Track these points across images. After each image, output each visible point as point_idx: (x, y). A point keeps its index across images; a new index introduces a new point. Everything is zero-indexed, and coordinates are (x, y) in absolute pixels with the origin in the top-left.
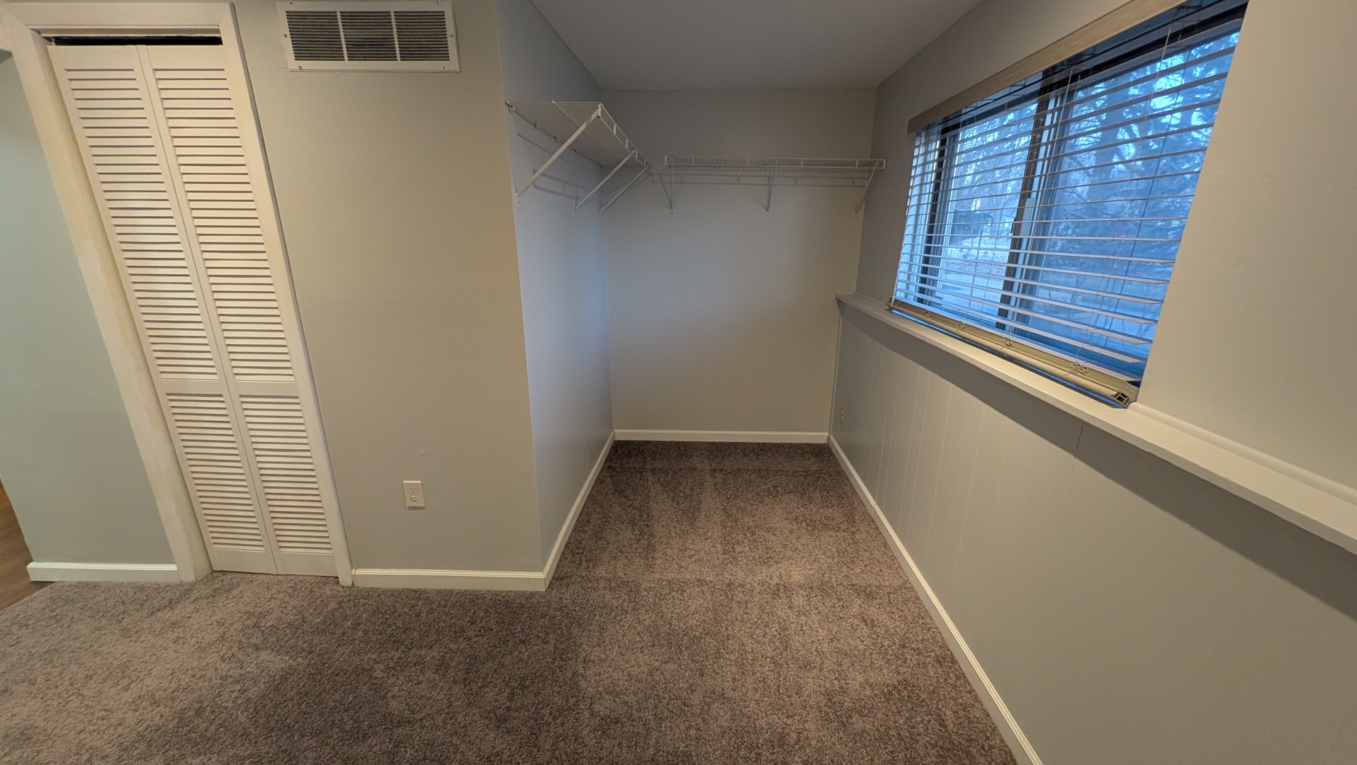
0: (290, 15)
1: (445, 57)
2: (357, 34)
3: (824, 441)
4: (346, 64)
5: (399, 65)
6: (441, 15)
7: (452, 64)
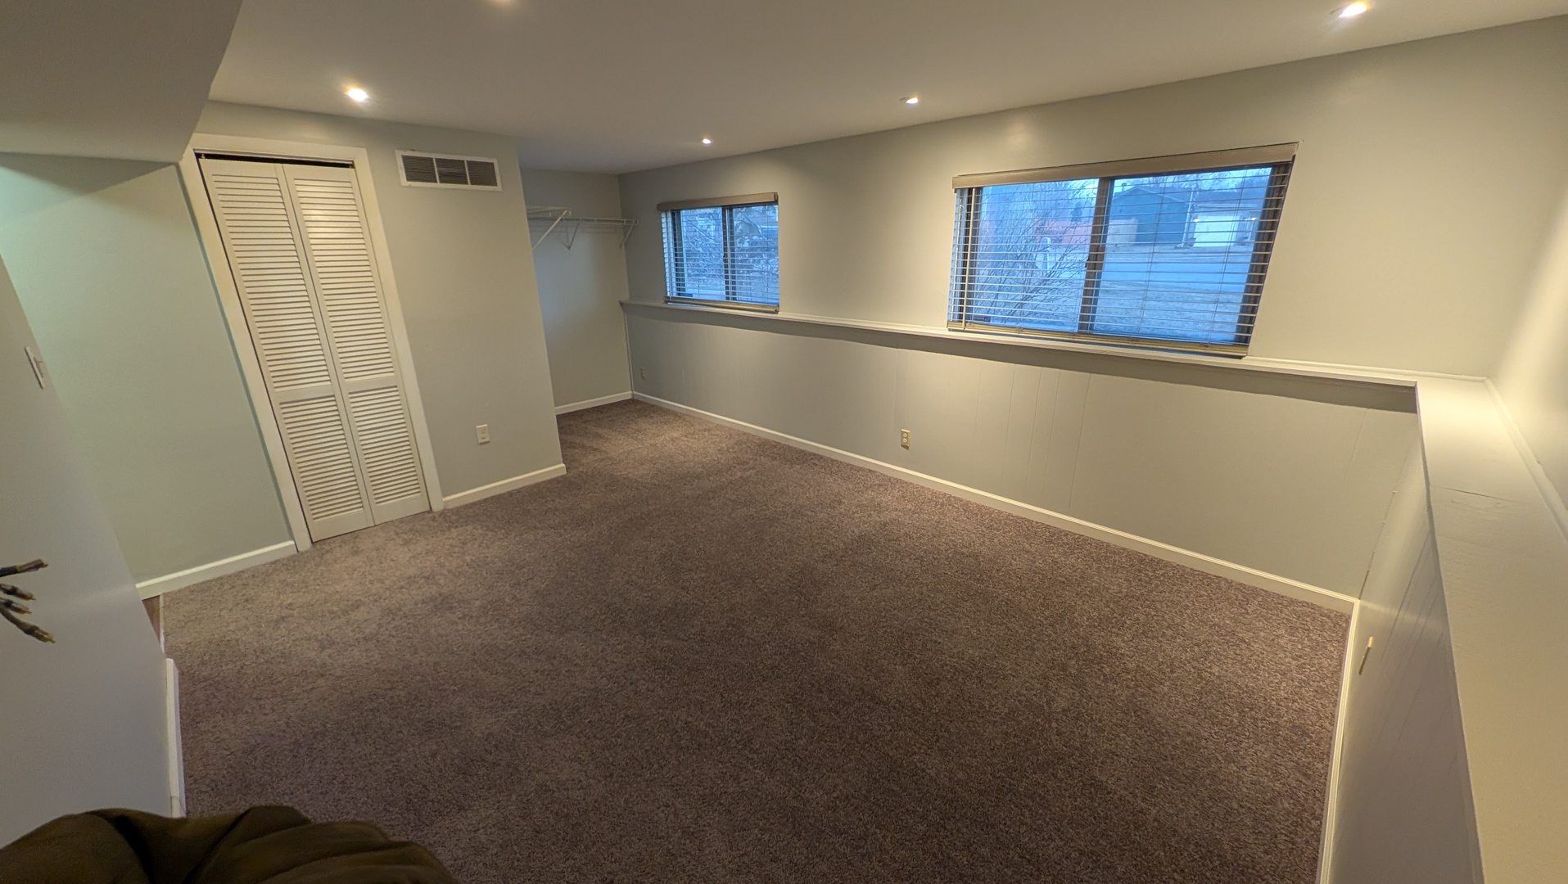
0: (405, 158)
1: (496, 185)
2: (444, 170)
3: (630, 397)
4: (439, 185)
5: (469, 186)
6: (492, 164)
7: (499, 188)
